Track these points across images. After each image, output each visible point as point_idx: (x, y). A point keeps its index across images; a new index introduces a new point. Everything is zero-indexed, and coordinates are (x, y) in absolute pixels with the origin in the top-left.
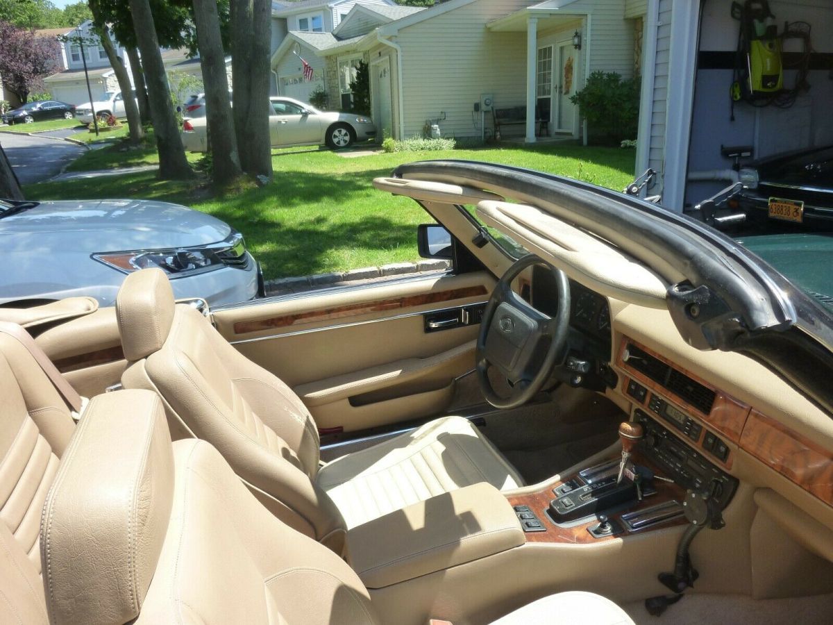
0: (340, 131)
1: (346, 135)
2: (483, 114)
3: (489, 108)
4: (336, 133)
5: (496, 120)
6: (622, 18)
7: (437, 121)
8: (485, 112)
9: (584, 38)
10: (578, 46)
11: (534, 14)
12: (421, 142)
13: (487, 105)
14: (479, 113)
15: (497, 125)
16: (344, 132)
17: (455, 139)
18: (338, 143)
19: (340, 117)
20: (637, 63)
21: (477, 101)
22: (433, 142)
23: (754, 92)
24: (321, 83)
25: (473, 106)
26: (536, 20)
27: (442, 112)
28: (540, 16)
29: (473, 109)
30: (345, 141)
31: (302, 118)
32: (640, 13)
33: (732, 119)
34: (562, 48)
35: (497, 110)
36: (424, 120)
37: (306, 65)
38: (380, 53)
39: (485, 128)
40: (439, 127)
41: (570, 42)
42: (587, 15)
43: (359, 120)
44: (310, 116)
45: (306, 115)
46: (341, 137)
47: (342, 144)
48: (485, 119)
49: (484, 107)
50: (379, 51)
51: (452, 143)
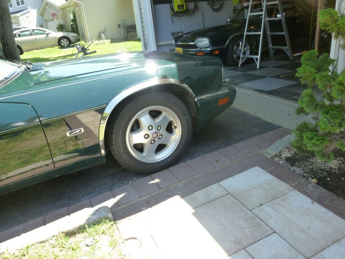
0: (64, 40)
1: (67, 41)
2: (122, 28)
3: (124, 26)
4: (62, 41)
5: (127, 30)
7: (103, 33)
8: (123, 27)
12: (97, 42)
13: (123, 24)
14: (120, 28)
15: (128, 32)
16: (65, 40)
17: (110, 39)
18: (64, 45)
19: (63, 34)
21: (119, 23)
22: (101, 41)
23: (176, 11)
24: (61, 21)
25: (117, 25)
27: (105, 29)
29: (118, 27)
30: (67, 44)
31: (46, 36)
33: (173, 22)
35: (127, 26)
36: (97, 32)
37: (53, 13)
38: (77, 6)
39: (124, 34)
40: (104, 35)
43: (72, 35)
44: (50, 35)
45: (48, 34)
46: (64, 42)
47: (66, 45)
48: (123, 30)
49: (122, 26)
50: (76, 5)
51: (109, 41)
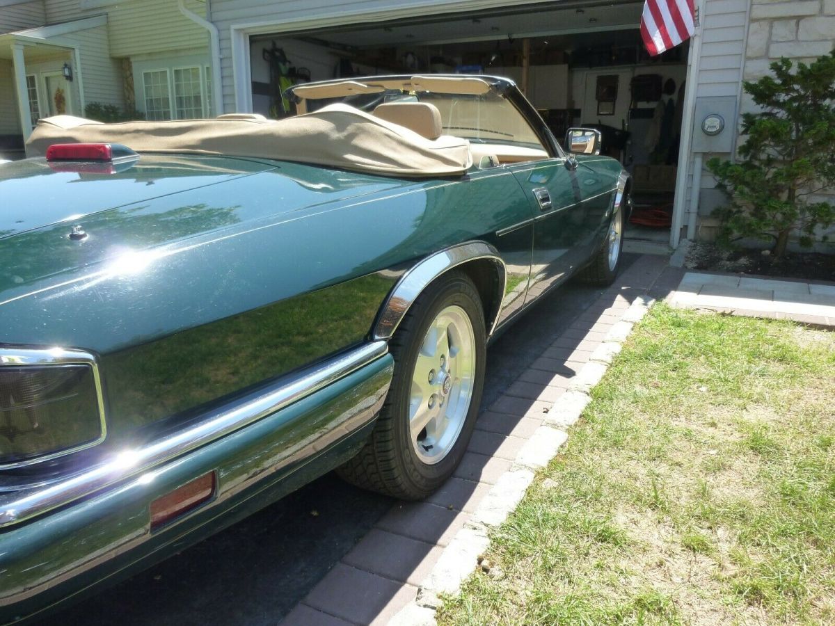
6: (108, 56)
9: (74, 71)
10: (70, 78)
11: (19, 41)
20: (129, 98)
26: (22, 47)
28: (27, 45)
32: (127, 54)
34: (47, 79)
41: (61, 73)
42: (73, 49)
